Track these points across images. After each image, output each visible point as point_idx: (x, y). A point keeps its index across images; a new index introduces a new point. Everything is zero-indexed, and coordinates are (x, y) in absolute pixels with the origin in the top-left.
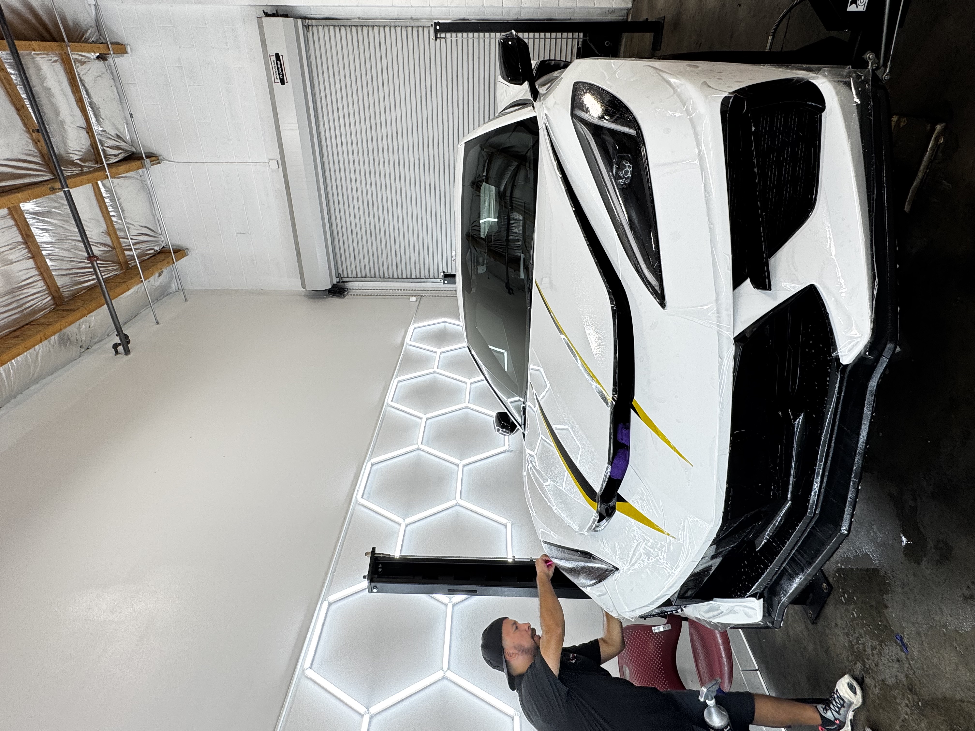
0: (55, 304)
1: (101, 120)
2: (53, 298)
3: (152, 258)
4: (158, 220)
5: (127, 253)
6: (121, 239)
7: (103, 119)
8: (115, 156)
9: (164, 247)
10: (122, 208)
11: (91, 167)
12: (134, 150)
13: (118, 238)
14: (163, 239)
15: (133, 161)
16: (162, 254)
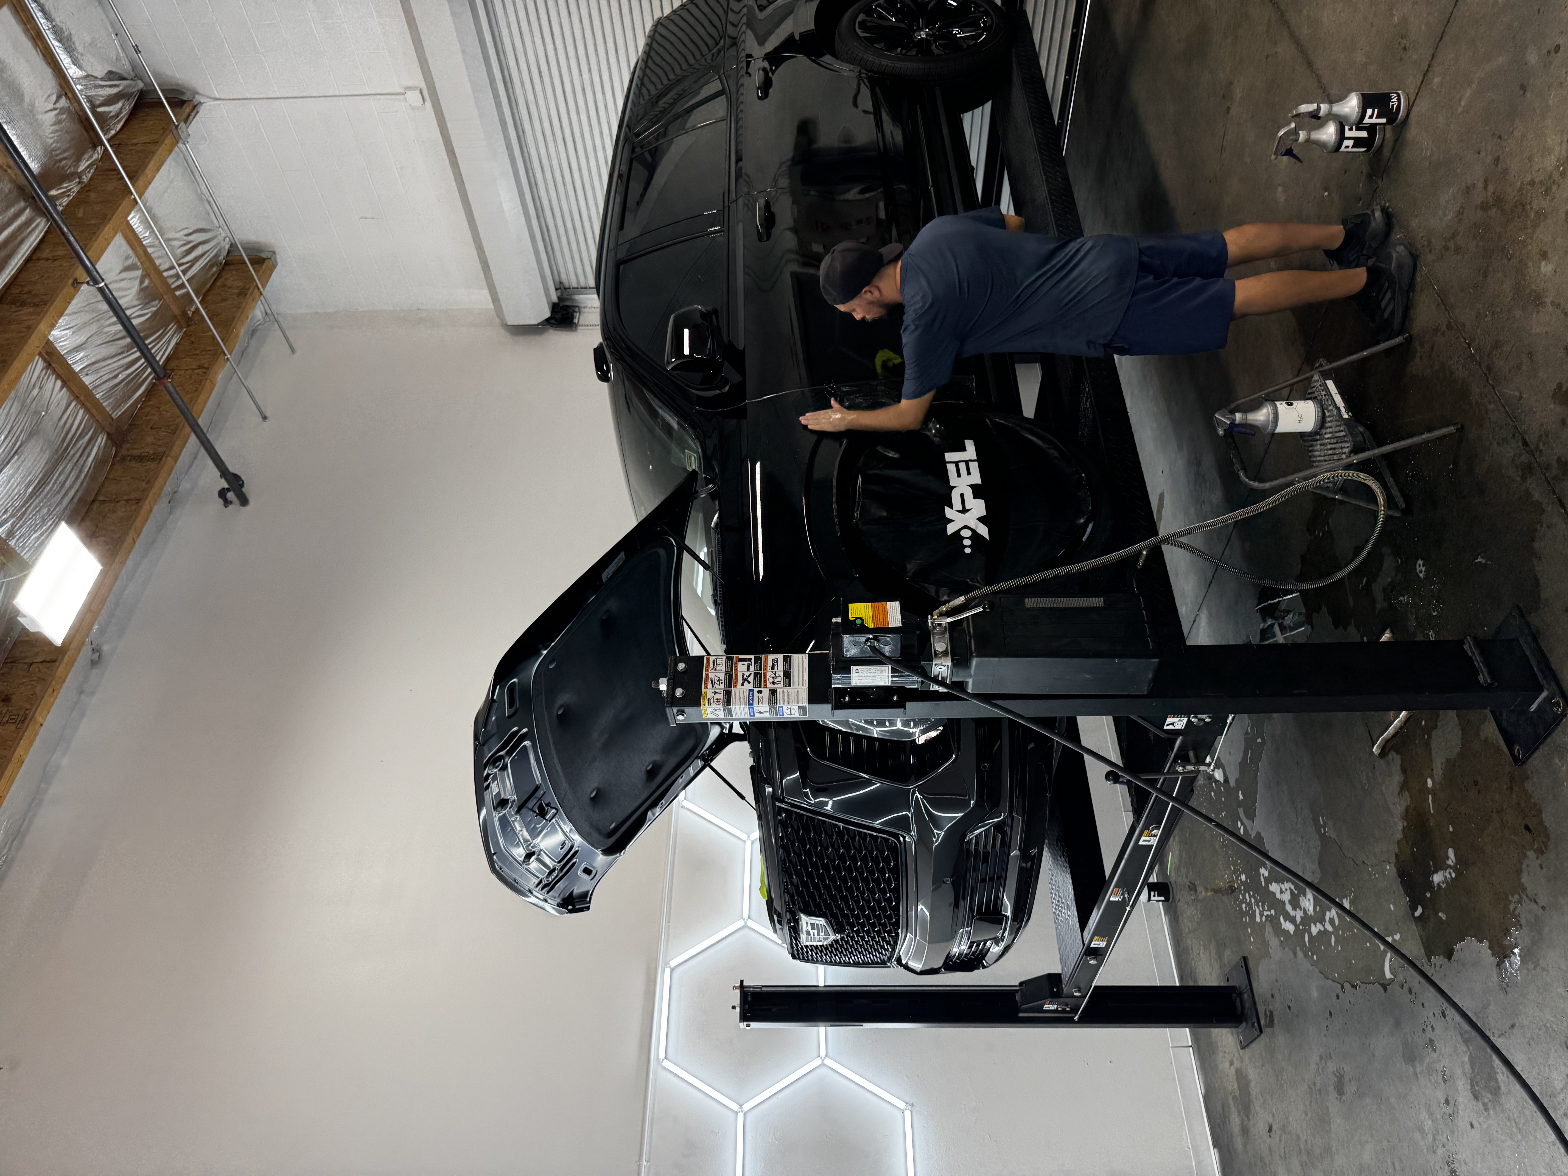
0: (114, 443)
1: (79, 57)
2: (109, 435)
3: (219, 283)
4: (209, 202)
5: (178, 293)
6: (165, 274)
7: (82, 55)
8: (117, 115)
9: (229, 252)
10: (153, 217)
11: (89, 166)
12: (141, 85)
13: (159, 273)
14: (223, 235)
15: (147, 110)
16: (232, 267)
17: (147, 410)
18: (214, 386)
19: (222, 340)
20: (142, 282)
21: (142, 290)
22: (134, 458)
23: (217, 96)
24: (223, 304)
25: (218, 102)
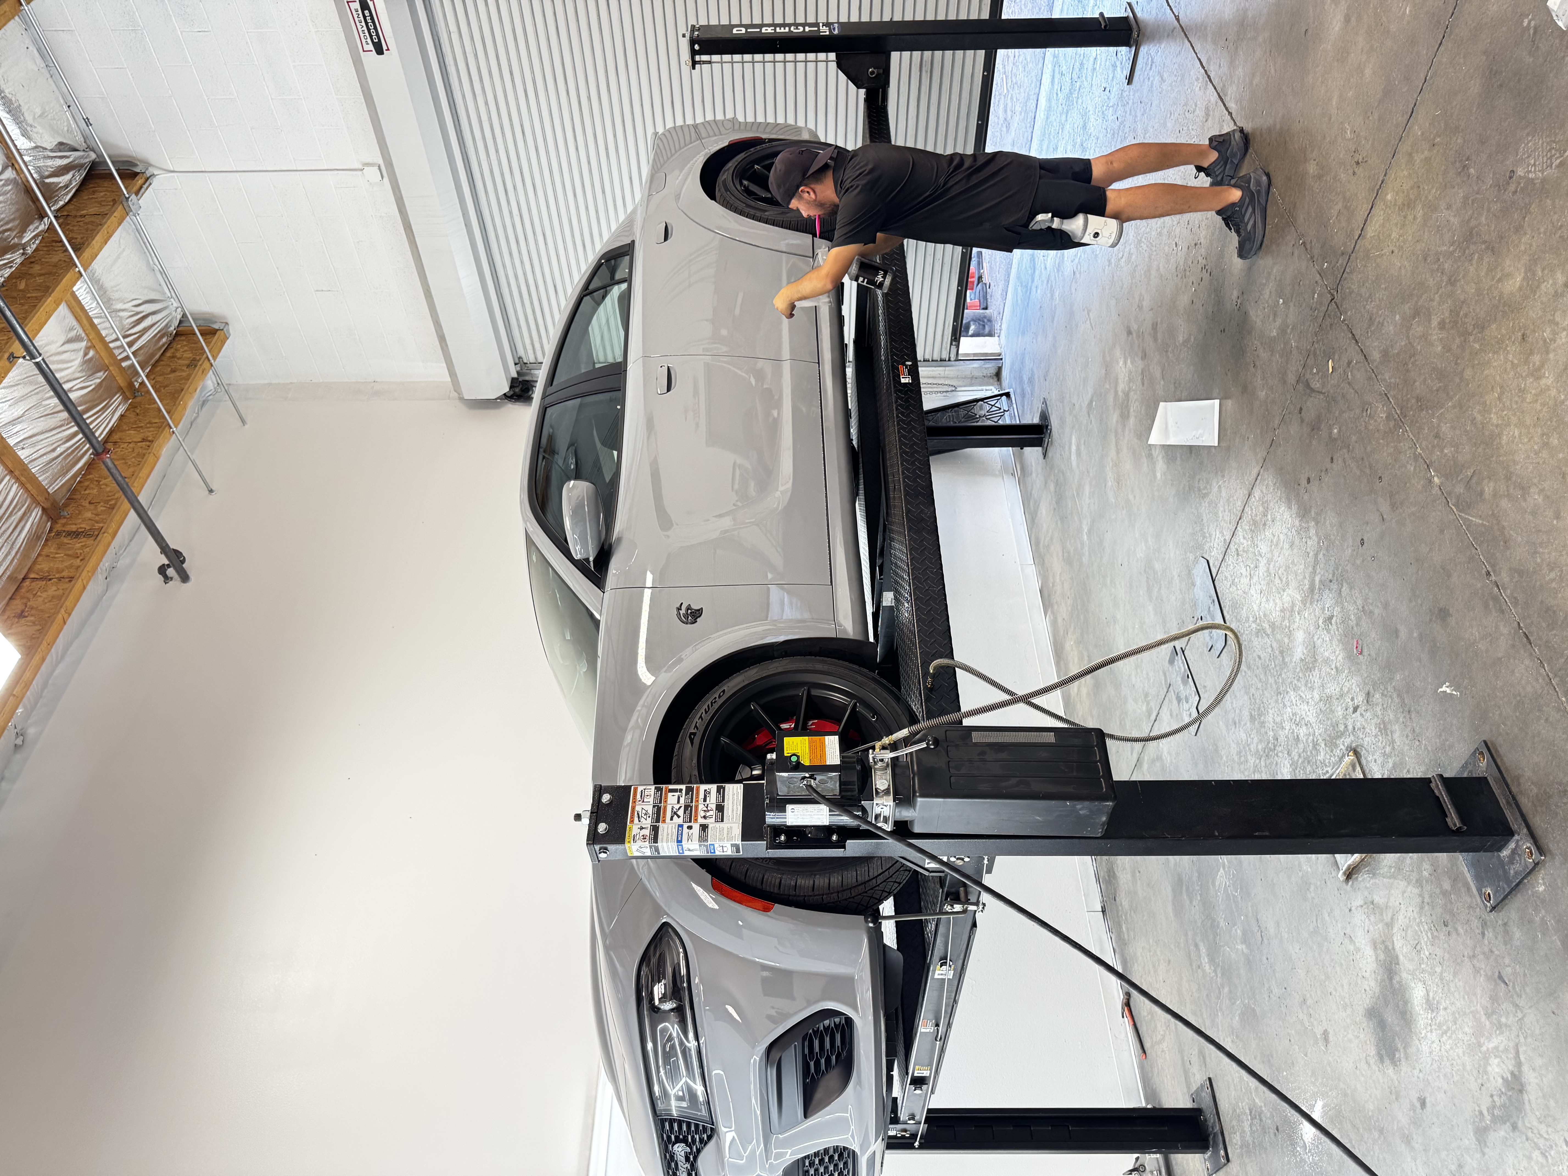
0: (50, 518)
1: (29, 128)
2: (44, 509)
3: (168, 354)
4: (161, 273)
5: (124, 364)
7: (32, 127)
8: (66, 186)
9: (181, 322)
11: (35, 237)
12: (93, 156)
13: (105, 344)
14: (175, 305)
15: (98, 181)
16: (183, 338)
17: (86, 483)
18: (158, 459)
19: (168, 413)
20: (86, 354)
21: (85, 362)
22: (69, 534)
23: (172, 169)
24: (172, 376)
25: (172, 174)
